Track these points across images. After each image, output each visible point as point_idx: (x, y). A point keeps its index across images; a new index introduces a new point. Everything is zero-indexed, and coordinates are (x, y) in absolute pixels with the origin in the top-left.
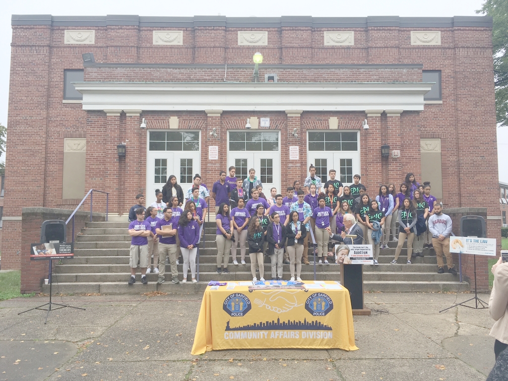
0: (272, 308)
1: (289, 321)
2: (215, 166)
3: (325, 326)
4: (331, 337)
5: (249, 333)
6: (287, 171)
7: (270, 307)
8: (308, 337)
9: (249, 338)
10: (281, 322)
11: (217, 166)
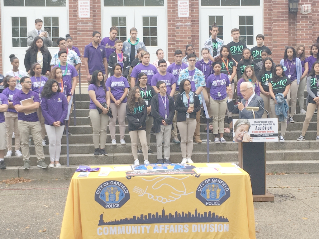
0: (155, 198)
1: (176, 212)
2: (86, 26)
3: (221, 217)
4: (228, 230)
5: (127, 227)
6: (175, 31)
7: (153, 197)
8: (199, 231)
9: (127, 233)
10: (167, 213)
11: (89, 26)
